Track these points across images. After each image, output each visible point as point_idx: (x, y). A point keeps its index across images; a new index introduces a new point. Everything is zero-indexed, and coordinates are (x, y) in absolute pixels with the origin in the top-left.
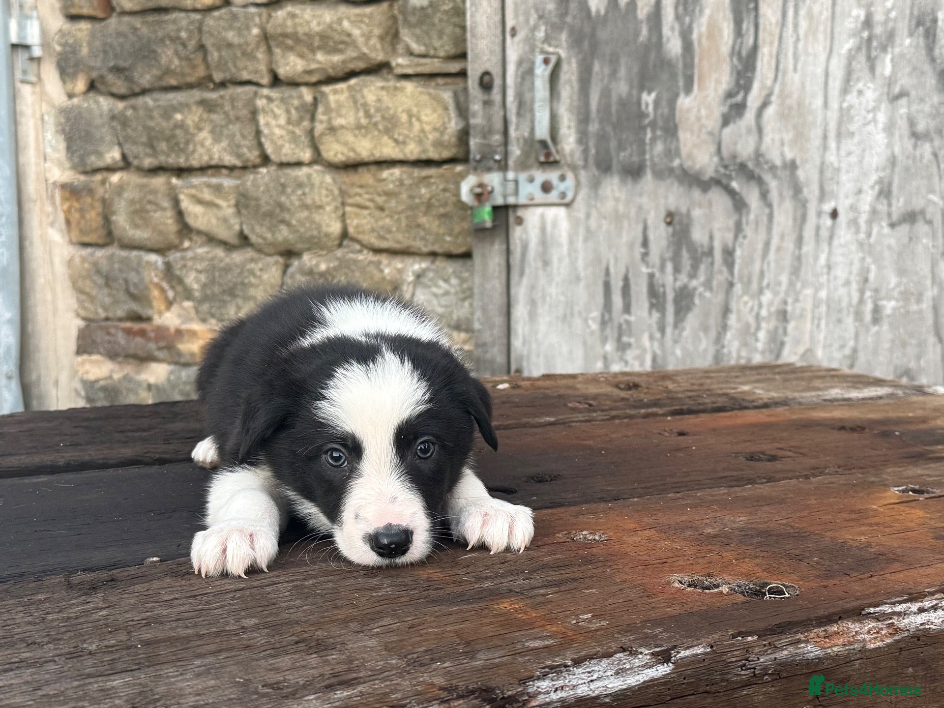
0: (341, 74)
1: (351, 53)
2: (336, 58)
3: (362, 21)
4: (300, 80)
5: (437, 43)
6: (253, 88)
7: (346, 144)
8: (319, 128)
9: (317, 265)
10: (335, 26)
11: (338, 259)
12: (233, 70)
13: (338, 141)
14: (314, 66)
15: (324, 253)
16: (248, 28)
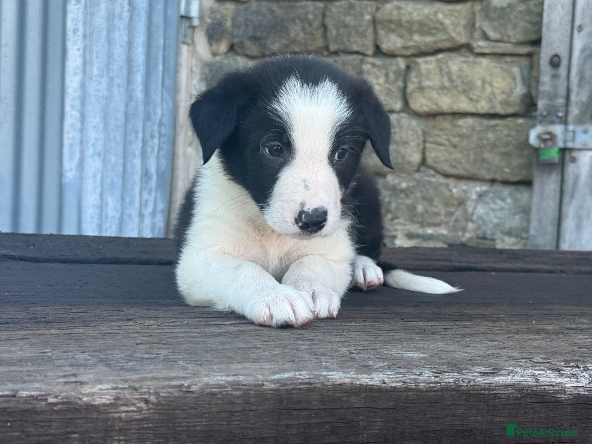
0: (431, 50)
1: (441, 36)
2: (429, 39)
3: (452, 15)
4: (398, 53)
5: (511, 33)
6: (360, 57)
7: (430, 99)
8: (411, 87)
9: (399, 183)
10: (432, 17)
11: (416, 180)
12: (347, 43)
13: (424, 97)
14: (411, 44)
15: (404, 175)
16: (362, 15)
